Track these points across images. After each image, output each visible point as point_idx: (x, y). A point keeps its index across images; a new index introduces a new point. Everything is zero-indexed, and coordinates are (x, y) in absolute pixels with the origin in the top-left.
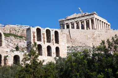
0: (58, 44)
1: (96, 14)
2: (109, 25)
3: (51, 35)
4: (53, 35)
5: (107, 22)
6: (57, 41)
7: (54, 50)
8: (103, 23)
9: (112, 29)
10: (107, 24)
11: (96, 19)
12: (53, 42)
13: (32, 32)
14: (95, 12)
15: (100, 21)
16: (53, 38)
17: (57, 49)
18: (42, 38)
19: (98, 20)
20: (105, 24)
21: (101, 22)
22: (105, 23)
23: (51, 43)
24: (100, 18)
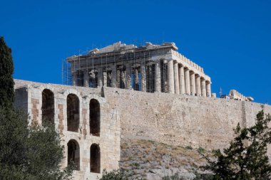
0: (98, 135)
1: (174, 49)
2: (207, 82)
3: (81, 110)
4: (84, 110)
5: (202, 74)
6: (95, 129)
7: (85, 152)
8: (193, 76)
9: (215, 94)
10: (202, 79)
11: (175, 62)
12: (85, 130)
13: (29, 100)
14: (174, 45)
15: (186, 69)
16: (85, 119)
17: (95, 150)
18: (56, 117)
19: (180, 66)
20: (199, 79)
21: (188, 72)
22: (197, 75)
23: (78, 134)
24: (186, 62)
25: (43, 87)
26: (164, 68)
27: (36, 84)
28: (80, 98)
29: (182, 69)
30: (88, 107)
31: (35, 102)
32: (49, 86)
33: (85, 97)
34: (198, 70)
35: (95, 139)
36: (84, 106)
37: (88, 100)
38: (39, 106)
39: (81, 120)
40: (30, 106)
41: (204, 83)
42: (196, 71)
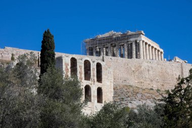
0: (101, 82)
1: (143, 34)
2: (161, 53)
3: (91, 69)
4: (93, 69)
5: (158, 48)
6: (99, 79)
7: (94, 92)
8: (154, 49)
9: (166, 59)
10: (158, 51)
11: (143, 41)
12: (94, 79)
13: (64, 64)
14: (143, 32)
15: (149, 45)
16: (94, 74)
17: (99, 91)
18: (78, 72)
19: (146, 43)
20: (157, 51)
21: (151, 47)
22: (155, 49)
23: (90, 82)
24: (149, 42)
25: (71, 56)
26: (137, 45)
27: (67, 55)
28: (91, 62)
29: (147, 45)
30: (95, 67)
31: (67, 65)
32: (74, 56)
33: (94, 62)
34: (156, 46)
35: (99, 85)
36: (93, 67)
37: (95, 63)
38: (69, 67)
39: (92, 74)
40: (64, 67)
41: (160, 53)
42: (155, 47)
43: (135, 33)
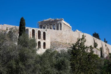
2: (71, 28)
4: (42, 34)
5: (69, 26)
6: (44, 39)
7: (42, 44)
9: (72, 31)
10: (69, 27)
11: (63, 23)
12: (42, 39)
14: (63, 19)
15: (66, 25)
17: (44, 44)
18: (35, 36)
19: (64, 24)
21: (66, 26)
22: (68, 26)
23: (40, 40)
24: (66, 23)
25: (32, 29)
26: (61, 24)
27: (31, 28)
28: (41, 31)
30: (43, 34)
31: (30, 32)
32: (34, 29)
33: (42, 31)
34: (69, 25)
35: (44, 41)
36: (42, 33)
37: (43, 32)
38: (31, 33)
39: (41, 36)
40: (29, 33)
43: (60, 19)
